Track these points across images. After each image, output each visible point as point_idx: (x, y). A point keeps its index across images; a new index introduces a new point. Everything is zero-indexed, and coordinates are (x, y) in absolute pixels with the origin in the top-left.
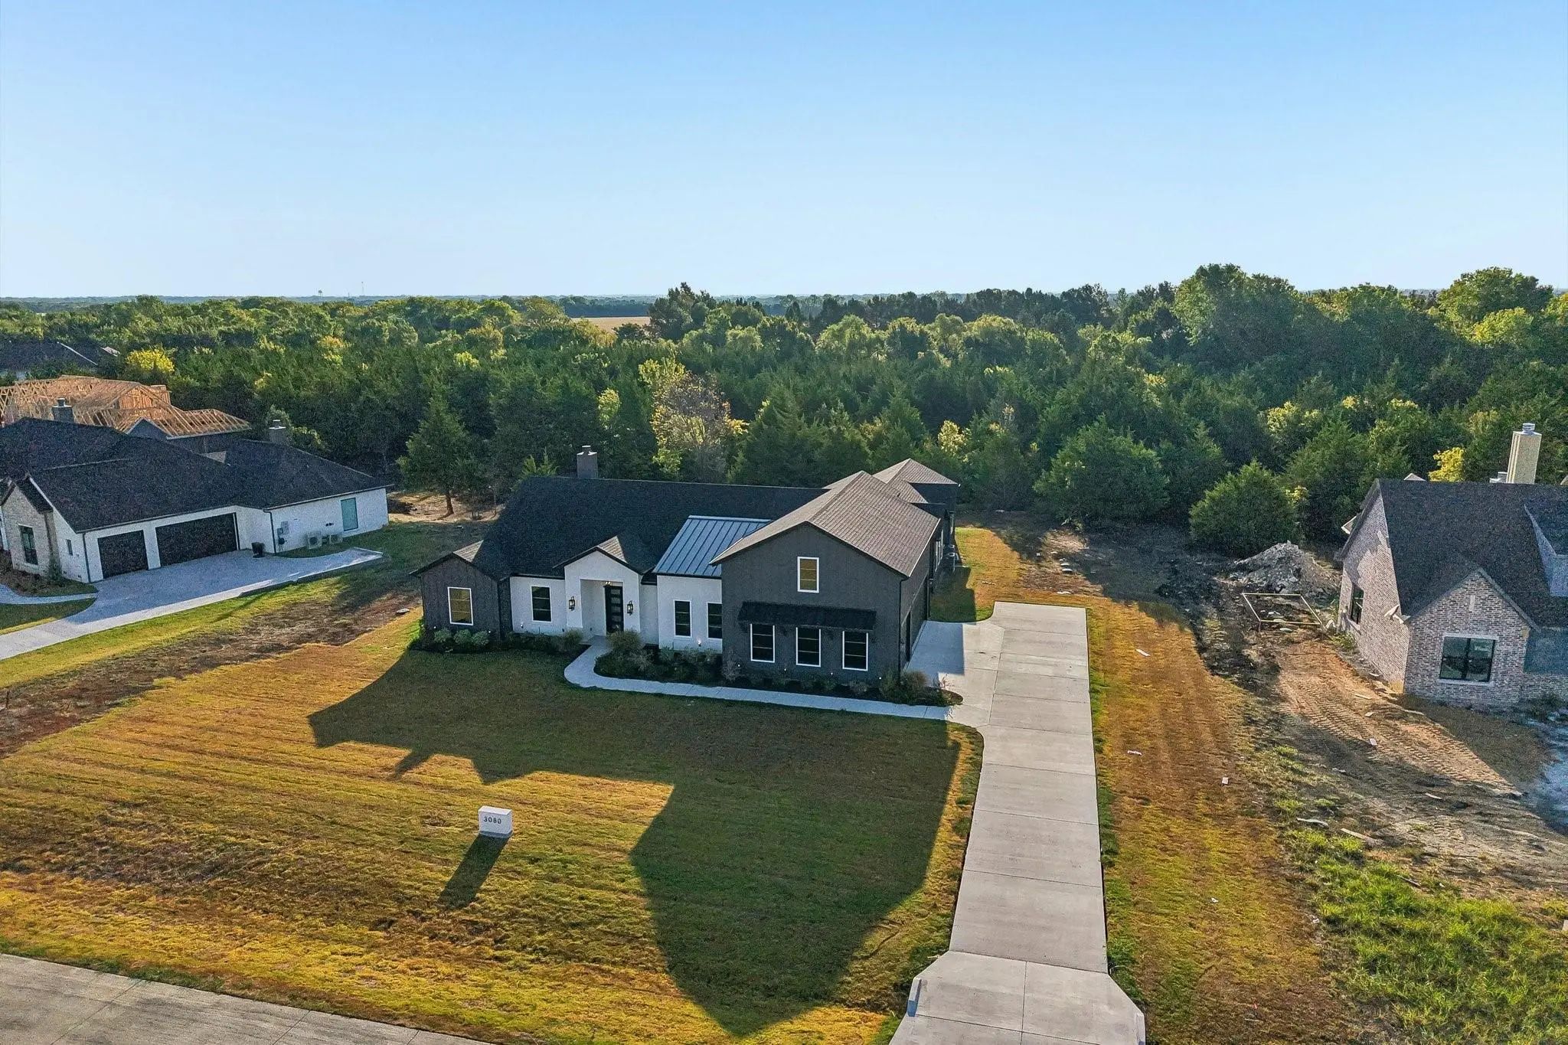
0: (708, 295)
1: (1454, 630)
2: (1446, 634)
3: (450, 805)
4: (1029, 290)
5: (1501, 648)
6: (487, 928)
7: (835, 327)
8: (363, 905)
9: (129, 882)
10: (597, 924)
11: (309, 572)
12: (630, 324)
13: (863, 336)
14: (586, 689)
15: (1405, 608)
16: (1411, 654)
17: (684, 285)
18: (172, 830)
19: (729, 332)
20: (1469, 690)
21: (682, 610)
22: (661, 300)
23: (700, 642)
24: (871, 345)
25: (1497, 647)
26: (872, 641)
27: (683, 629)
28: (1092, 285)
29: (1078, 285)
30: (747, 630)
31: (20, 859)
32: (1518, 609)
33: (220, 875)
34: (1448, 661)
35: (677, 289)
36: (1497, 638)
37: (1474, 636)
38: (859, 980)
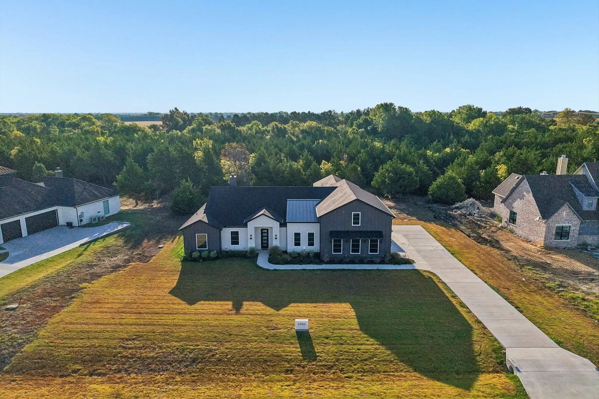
0: (186, 113)
1: (559, 224)
2: (557, 225)
3: (272, 321)
4: (309, 112)
5: (572, 228)
6: (332, 367)
7: (250, 125)
8: (274, 366)
9: (159, 372)
10: (373, 358)
11: (103, 233)
12: (154, 125)
13: (260, 129)
14: (273, 270)
15: (544, 217)
16: (546, 233)
17: (176, 109)
18: (161, 348)
19: (204, 128)
20: (563, 242)
21: (297, 236)
22: (167, 115)
23: (304, 248)
24: (263, 133)
25: (571, 228)
26: (380, 242)
27: (297, 244)
28: (332, 110)
29: (327, 110)
30: (331, 242)
31: (97, 370)
32: (578, 215)
33: (199, 362)
34: (557, 233)
35: (173, 110)
36: (571, 225)
37: (564, 225)
38: (484, 363)
